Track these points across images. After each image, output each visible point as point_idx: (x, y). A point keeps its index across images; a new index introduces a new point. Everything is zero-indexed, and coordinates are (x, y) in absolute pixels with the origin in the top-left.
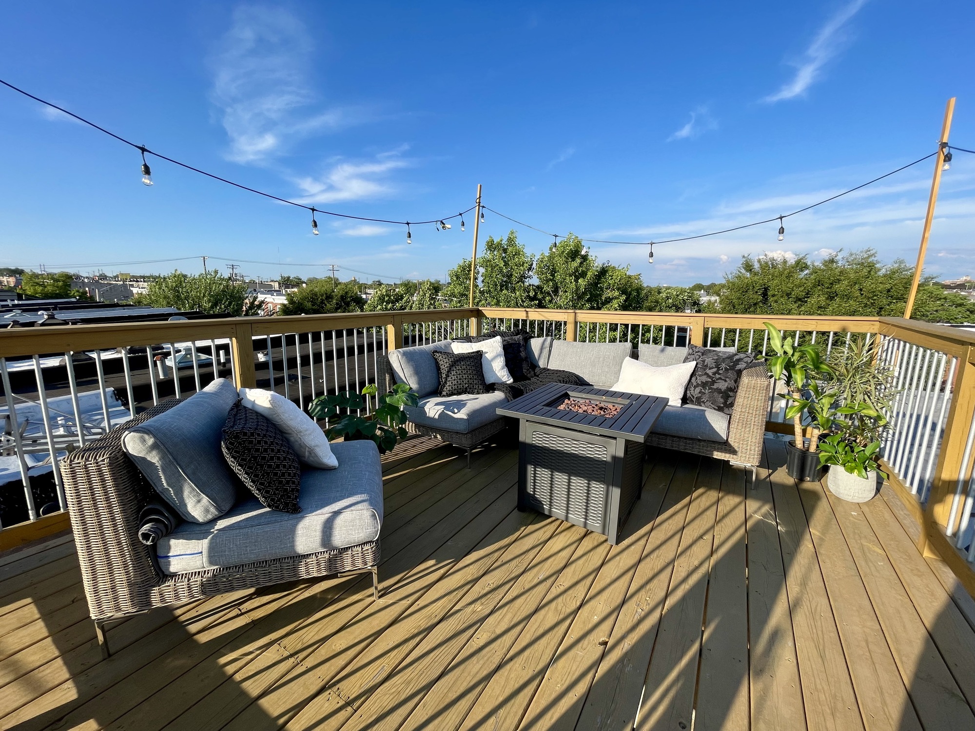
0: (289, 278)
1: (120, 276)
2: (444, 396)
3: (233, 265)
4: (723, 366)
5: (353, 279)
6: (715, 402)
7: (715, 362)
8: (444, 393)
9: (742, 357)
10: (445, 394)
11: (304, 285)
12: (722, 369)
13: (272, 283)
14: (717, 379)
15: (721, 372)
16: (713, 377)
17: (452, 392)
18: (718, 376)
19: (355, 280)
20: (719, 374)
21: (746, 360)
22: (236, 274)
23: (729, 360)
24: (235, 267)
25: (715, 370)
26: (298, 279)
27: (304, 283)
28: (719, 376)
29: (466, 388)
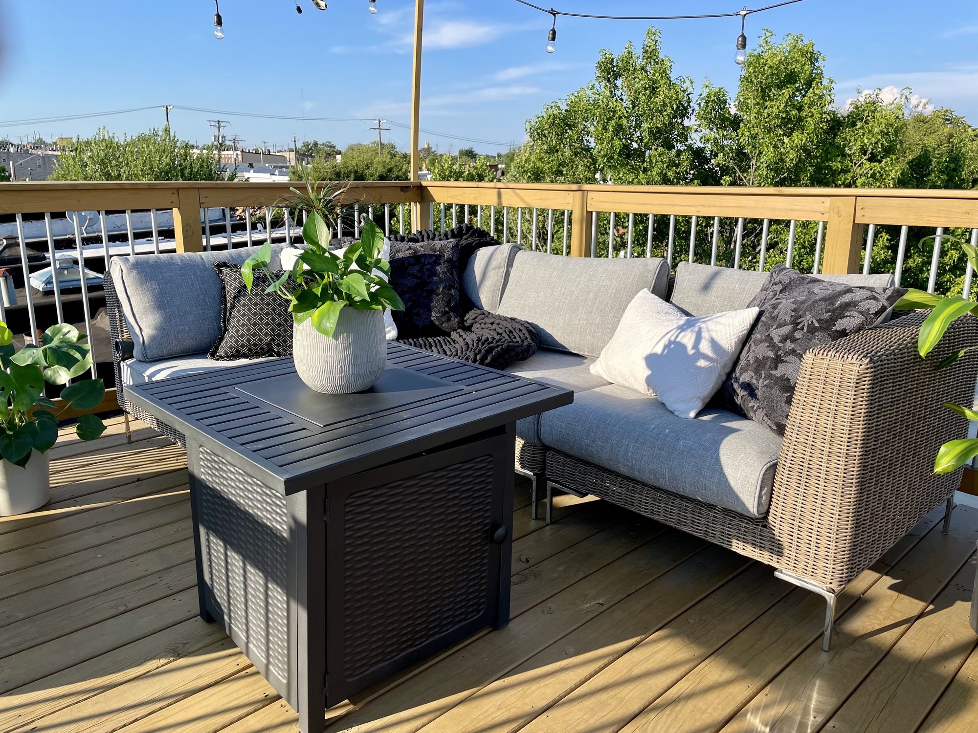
0: (316, 144)
1: (59, 143)
2: (221, 358)
3: (219, 121)
4: (808, 319)
5: (426, 146)
6: (774, 411)
7: (794, 311)
8: (221, 352)
9: (857, 298)
10: (223, 354)
11: (338, 157)
12: (802, 329)
13: (286, 155)
14: (787, 354)
15: (798, 335)
16: (780, 349)
17: (238, 351)
18: (789, 345)
19: (429, 148)
20: (794, 340)
21: (864, 306)
22: (223, 137)
23: (823, 305)
24: (222, 124)
25: (787, 329)
26: (331, 147)
27: (339, 153)
28: (793, 346)
29: (269, 344)
